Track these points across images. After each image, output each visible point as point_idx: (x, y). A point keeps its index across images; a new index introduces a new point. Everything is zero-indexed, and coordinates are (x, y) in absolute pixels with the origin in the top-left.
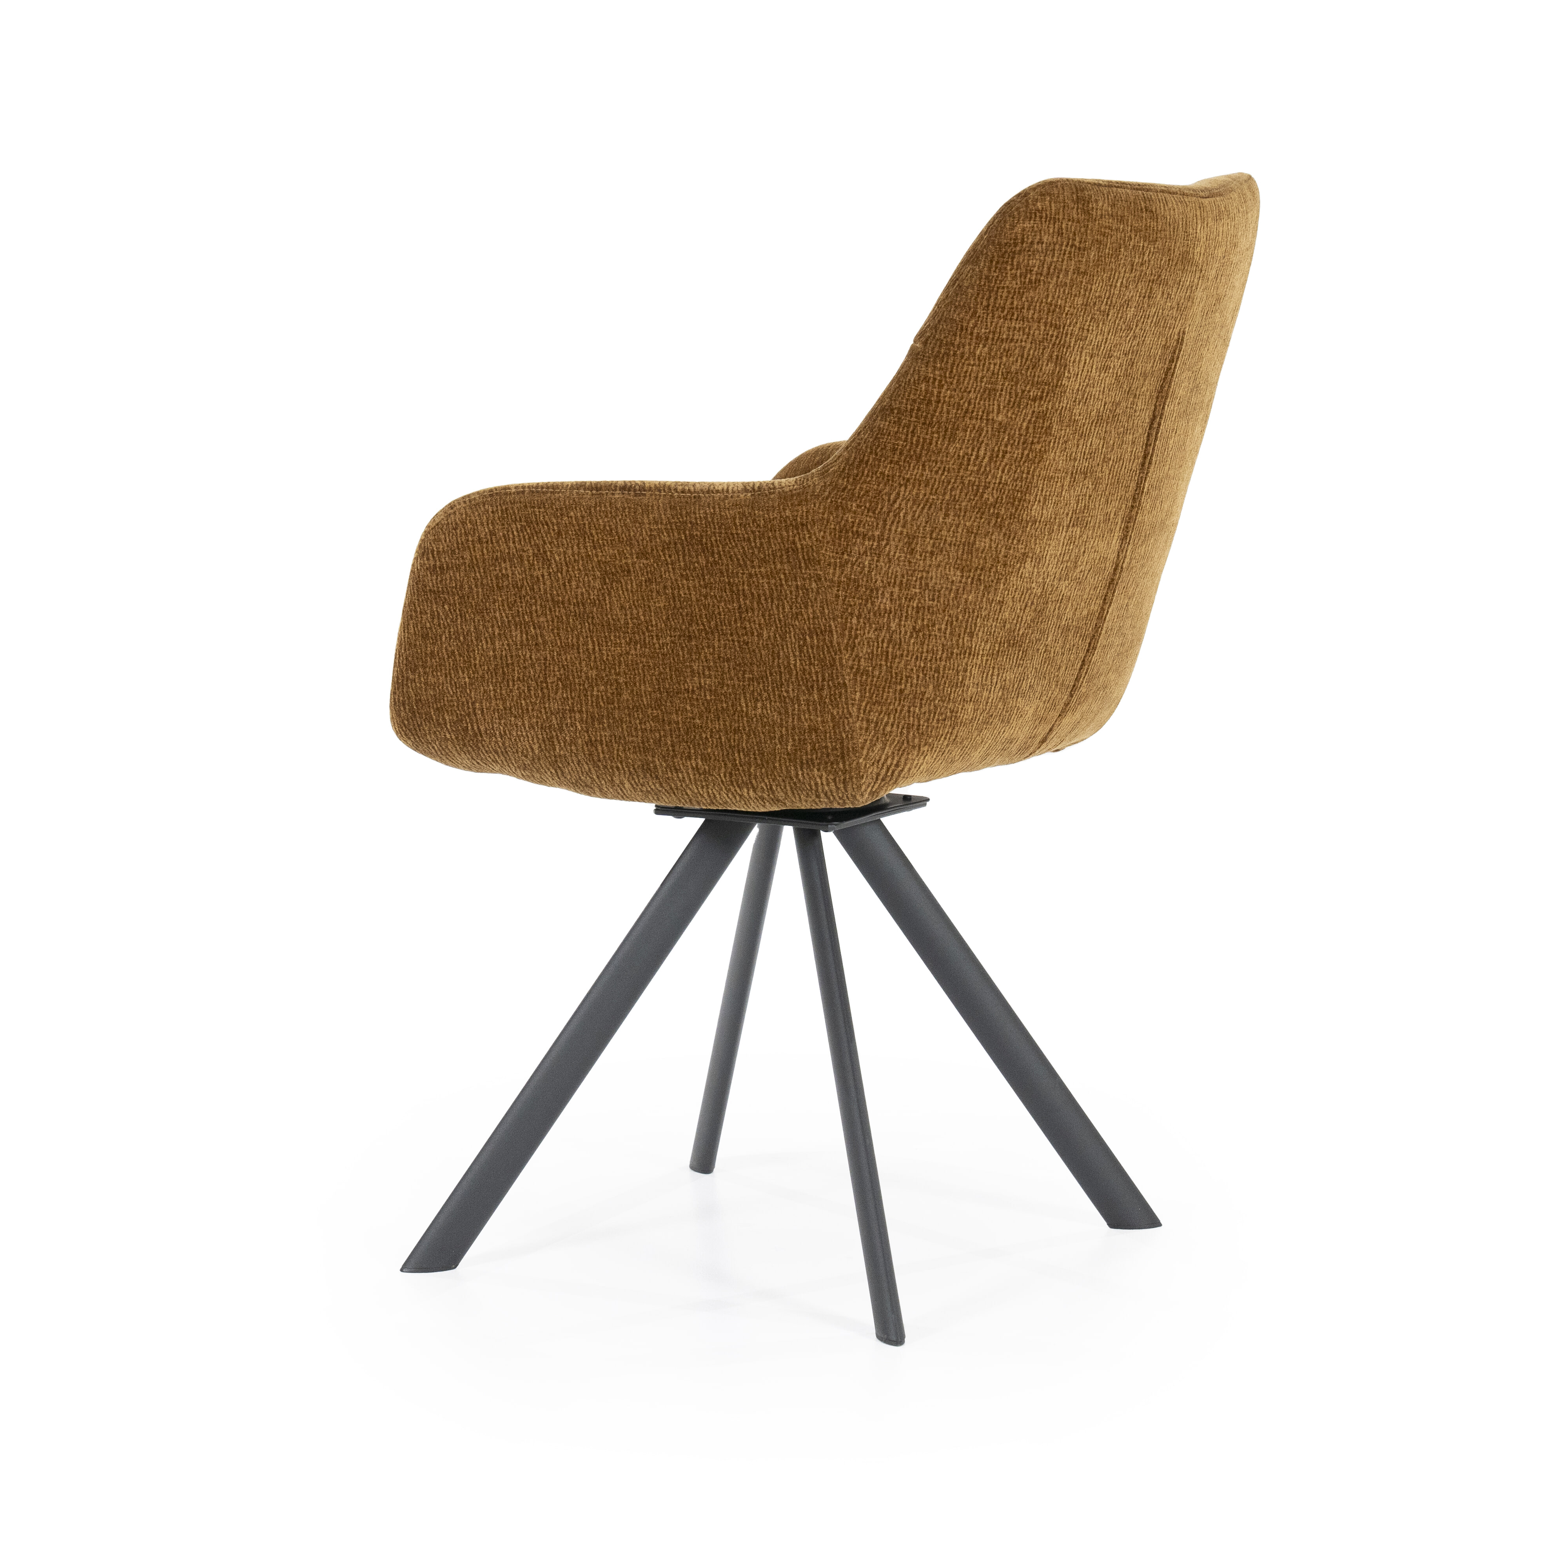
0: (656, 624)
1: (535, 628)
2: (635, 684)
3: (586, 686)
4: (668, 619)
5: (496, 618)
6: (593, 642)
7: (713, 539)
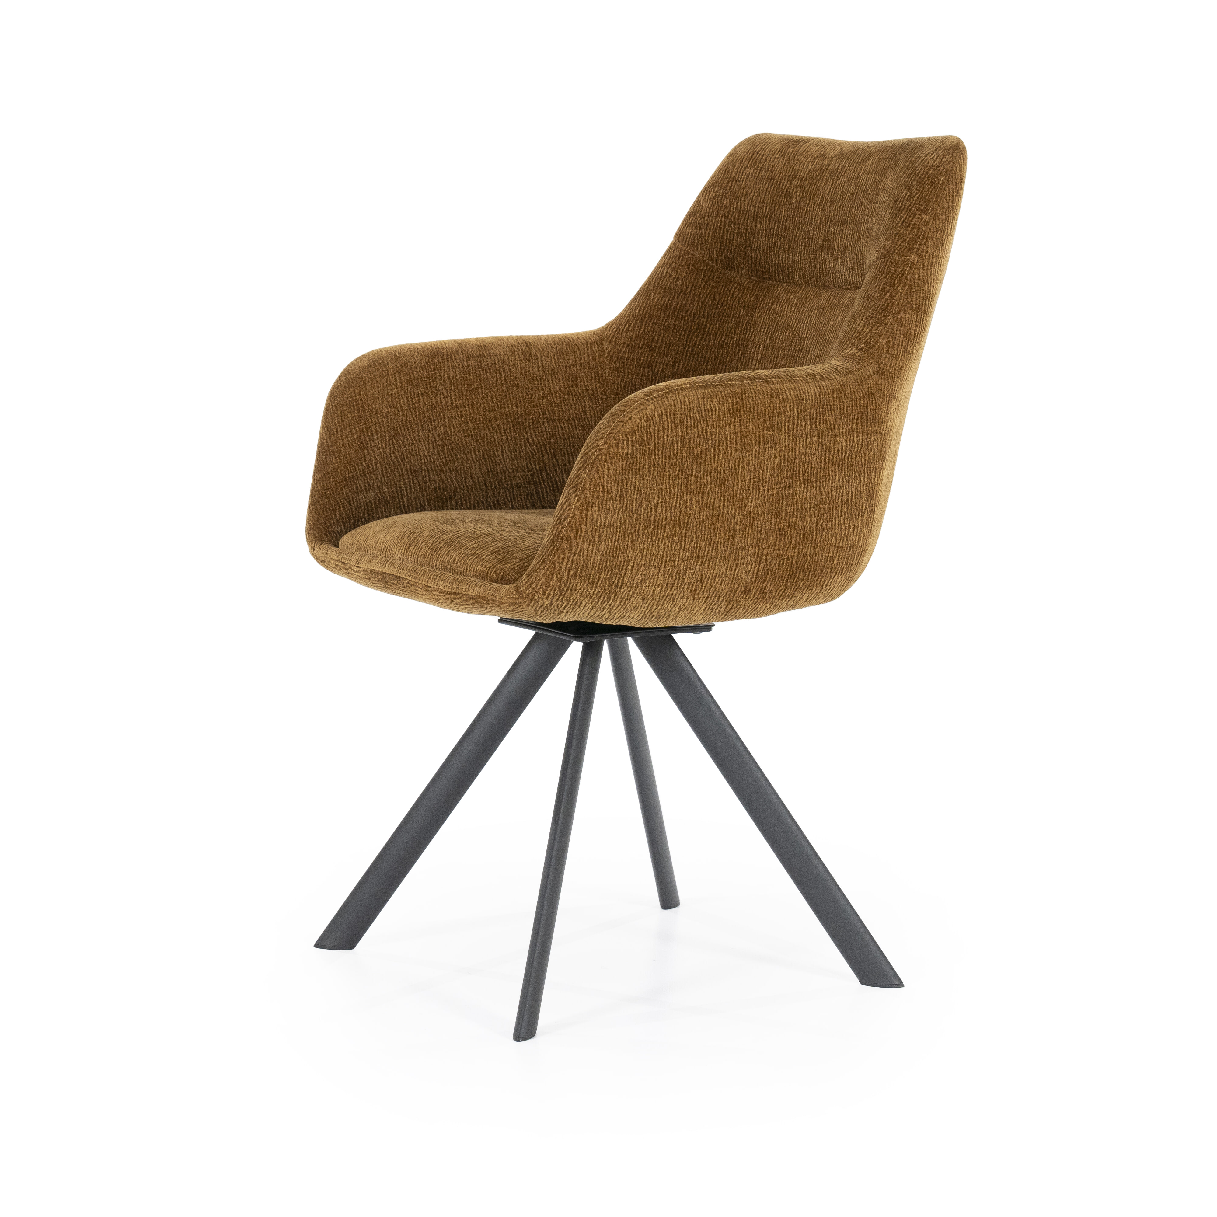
0: (769, 481)
1: (687, 495)
2: (745, 529)
3: (712, 535)
4: (777, 475)
5: (662, 490)
6: (724, 500)
7: (818, 410)
